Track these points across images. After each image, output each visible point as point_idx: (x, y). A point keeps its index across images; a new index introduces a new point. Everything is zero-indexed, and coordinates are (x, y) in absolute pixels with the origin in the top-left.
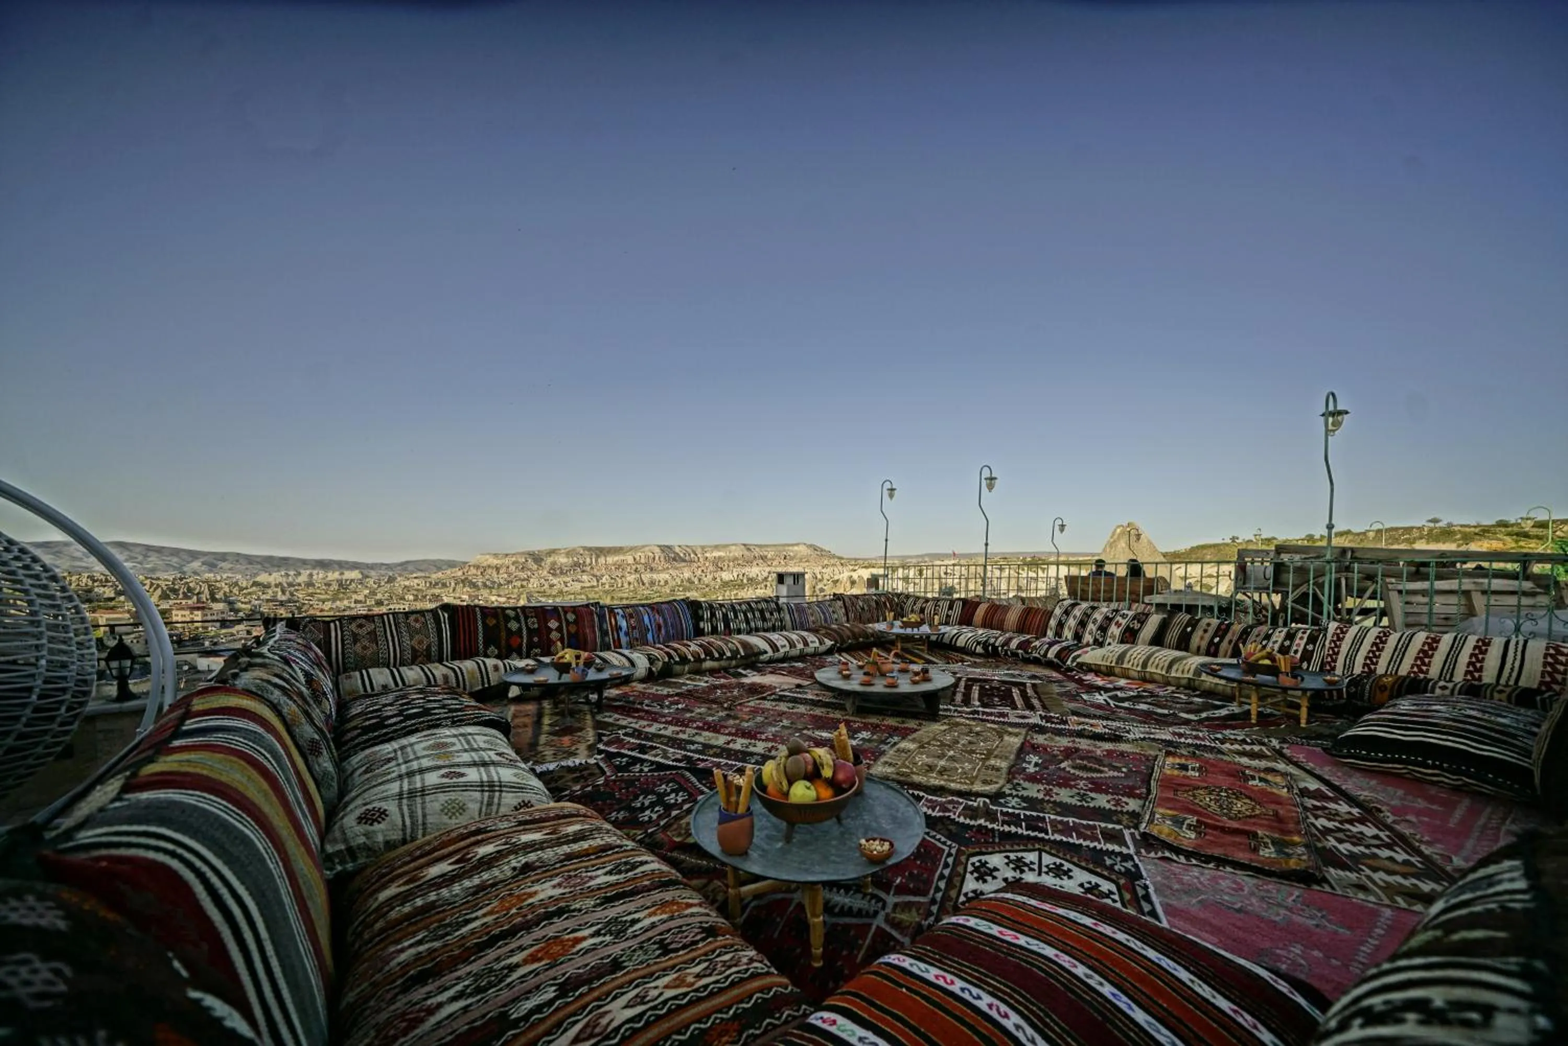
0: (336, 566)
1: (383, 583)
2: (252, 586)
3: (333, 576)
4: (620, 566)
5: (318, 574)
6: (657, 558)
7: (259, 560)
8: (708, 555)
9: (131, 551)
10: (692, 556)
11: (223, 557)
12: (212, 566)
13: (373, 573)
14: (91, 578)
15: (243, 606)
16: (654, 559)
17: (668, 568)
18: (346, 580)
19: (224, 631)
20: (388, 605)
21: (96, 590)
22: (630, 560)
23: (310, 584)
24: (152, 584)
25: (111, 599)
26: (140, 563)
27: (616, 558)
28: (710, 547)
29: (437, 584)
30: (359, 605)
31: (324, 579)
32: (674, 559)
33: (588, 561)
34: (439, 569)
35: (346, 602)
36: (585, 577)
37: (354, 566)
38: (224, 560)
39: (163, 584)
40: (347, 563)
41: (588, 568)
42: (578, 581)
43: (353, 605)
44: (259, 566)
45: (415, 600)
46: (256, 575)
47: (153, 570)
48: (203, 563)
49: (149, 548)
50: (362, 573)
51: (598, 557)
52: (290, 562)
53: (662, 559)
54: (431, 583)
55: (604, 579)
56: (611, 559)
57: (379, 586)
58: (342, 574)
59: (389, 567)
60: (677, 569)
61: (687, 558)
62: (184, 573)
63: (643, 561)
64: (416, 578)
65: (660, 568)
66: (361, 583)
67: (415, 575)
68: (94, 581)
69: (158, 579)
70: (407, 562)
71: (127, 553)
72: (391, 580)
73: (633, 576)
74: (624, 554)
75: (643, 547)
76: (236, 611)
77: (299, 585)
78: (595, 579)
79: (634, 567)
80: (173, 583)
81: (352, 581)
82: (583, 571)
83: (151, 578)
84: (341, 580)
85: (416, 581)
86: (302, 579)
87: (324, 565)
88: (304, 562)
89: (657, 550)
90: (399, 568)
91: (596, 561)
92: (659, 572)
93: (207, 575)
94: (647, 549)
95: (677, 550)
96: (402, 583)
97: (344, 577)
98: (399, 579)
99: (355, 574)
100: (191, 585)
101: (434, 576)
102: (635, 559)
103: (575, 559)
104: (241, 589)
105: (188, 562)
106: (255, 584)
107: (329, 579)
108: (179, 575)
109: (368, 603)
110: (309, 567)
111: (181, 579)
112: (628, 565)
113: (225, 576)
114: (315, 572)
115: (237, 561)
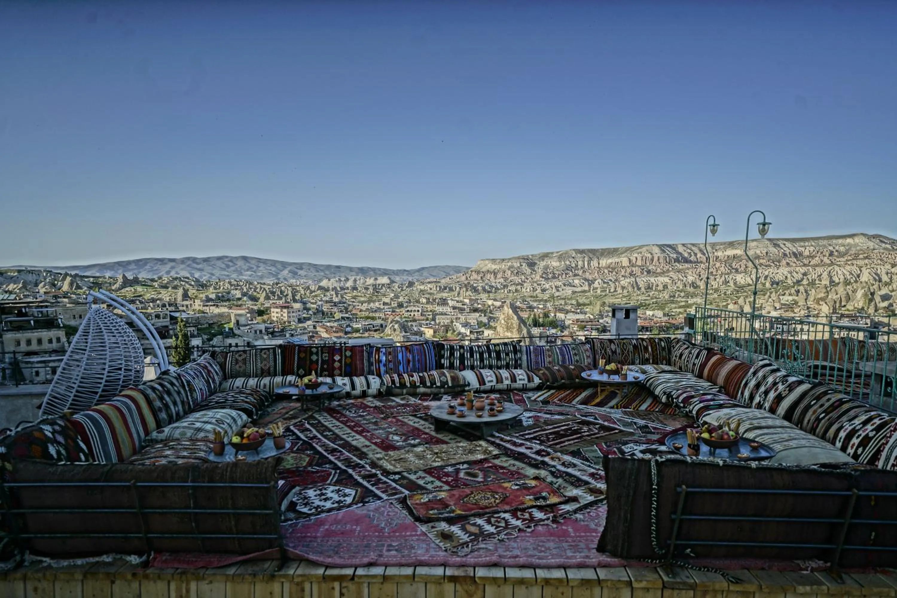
0: (372, 273)
1: (405, 288)
2: (318, 290)
3: (370, 281)
4: (614, 269)
5: (360, 279)
6: (656, 259)
7: (322, 268)
8: (719, 254)
9: (249, 263)
10: (699, 255)
11: (300, 266)
12: (294, 274)
13: (397, 279)
14: (230, 283)
15: (313, 306)
16: (652, 260)
17: (668, 271)
18: (379, 285)
19: (300, 325)
20: (407, 307)
21: (232, 292)
22: (625, 263)
23: (355, 288)
24: (261, 288)
25: (239, 299)
26: (255, 272)
27: (610, 261)
28: (721, 244)
29: (445, 288)
30: (386, 307)
31: (364, 284)
32: (677, 260)
33: (580, 263)
34: (448, 274)
35: (377, 304)
36: (577, 282)
37: (385, 273)
38: (301, 269)
39: (267, 287)
40: (379, 269)
41: (580, 272)
42: (570, 285)
43: (382, 307)
44: (322, 274)
45: (428, 302)
46: (320, 280)
47: (262, 277)
48: (290, 272)
49: (259, 260)
50: (390, 279)
51: (590, 259)
52: (342, 270)
53: (661, 260)
54: (440, 287)
55: (596, 282)
56: (604, 262)
57: (402, 290)
58: (376, 279)
59: (409, 272)
60: (679, 271)
61: (693, 258)
62: (278, 279)
63: (639, 263)
64: (429, 283)
65: (659, 270)
66: (389, 288)
67: (428, 280)
68: (231, 285)
69: (264, 284)
70: (423, 269)
71: (248, 264)
72: (411, 284)
73: (628, 280)
74: (619, 256)
75: (641, 247)
76: (308, 309)
77: (348, 288)
78: (587, 283)
79: (629, 270)
80: (273, 288)
81: (383, 285)
82: (575, 275)
83: (261, 284)
84: (376, 285)
85: (429, 286)
86: (349, 284)
87: (363, 271)
88: (351, 269)
89: (656, 250)
90: (417, 274)
91: (589, 264)
92: (656, 274)
93: (293, 281)
94: (644, 249)
95: (681, 249)
96: (418, 287)
97: (378, 282)
98: (416, 283)
99: (385, 280)
100: (283, 288)
101: (443, 281)
102: (630, 261)
103: (568, 263)
104: (312, 292)
105: (282, 271)
106: (320, 288)
107: (367, 284)
108: (275, 281)
109: (393, 305)
110: (354, 273)
111: (277, 284)
112: (623, 267)
113: (302, 281)
114: (358, 278)
115: (309, 269)
